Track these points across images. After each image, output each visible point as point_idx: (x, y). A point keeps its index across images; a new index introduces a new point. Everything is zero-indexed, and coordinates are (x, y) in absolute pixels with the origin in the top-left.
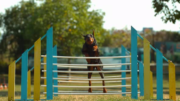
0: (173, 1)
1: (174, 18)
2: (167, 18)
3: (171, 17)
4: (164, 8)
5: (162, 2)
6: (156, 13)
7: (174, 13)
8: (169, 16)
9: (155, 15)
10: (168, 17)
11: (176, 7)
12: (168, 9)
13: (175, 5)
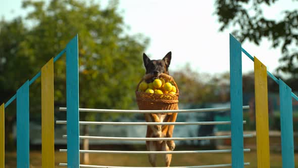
0: (256, 2)
1: (257, 34)
2: (243, 34)
3: (251, 32)
4: (239, 14)
5: (235, 3)
6: (222, 24)
7: (257, 23)
8: (249, 30)
9: (222, 29)
10: (245, 32)
11: (260, 12)
12: (248, 16)
13: (258, 9)
